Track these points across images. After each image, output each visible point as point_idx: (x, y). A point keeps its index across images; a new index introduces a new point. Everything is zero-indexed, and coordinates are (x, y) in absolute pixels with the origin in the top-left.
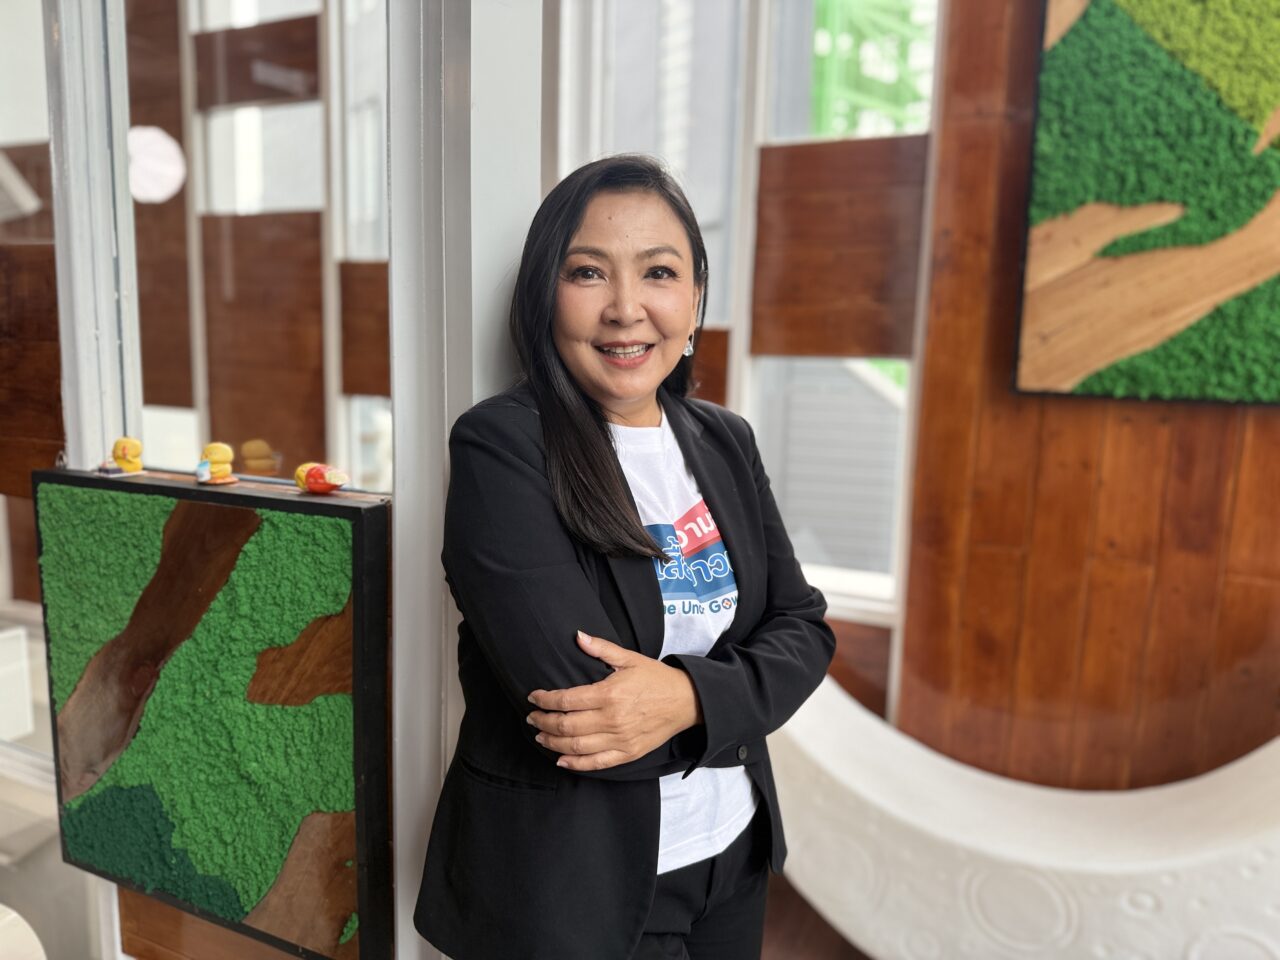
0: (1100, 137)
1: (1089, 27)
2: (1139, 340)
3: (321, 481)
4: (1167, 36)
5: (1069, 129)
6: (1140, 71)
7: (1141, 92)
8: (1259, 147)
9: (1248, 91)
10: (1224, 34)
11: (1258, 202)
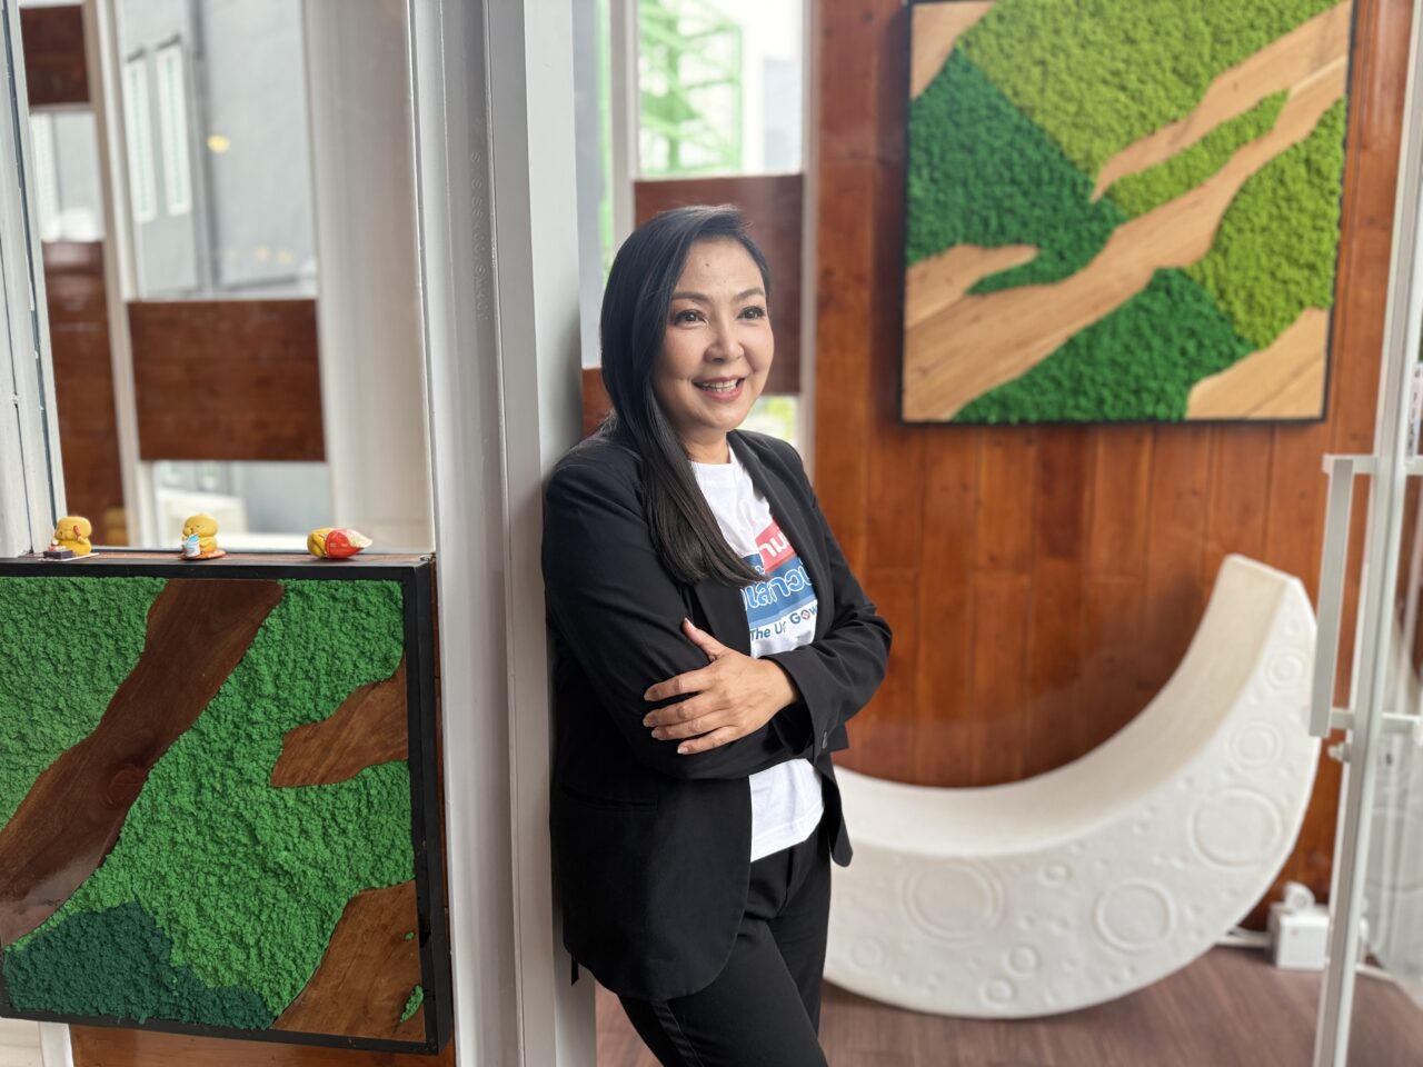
0: (965, 183)
1: (950, 81)
2: (1007, 370)
3: (344, 545)
4: (1016, 94)
5: (938, 175)
6: (995, 123)
7: (998, 143)
8: (1095, 195)
9: (1084, 146)
10: (1062, 94)
11: (1098, 245)
